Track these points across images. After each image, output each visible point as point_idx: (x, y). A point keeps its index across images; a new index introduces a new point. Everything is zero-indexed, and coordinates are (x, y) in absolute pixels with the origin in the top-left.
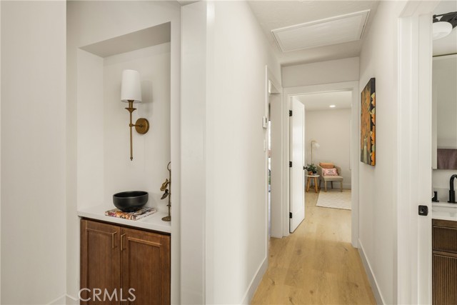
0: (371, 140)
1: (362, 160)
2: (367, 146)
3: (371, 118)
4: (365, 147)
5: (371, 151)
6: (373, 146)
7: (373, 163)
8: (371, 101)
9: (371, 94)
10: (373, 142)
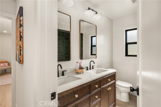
0: (20, 47)
1: (16, 60)
2: (18, 51)
3: (20, 32)
4: (18, 52)
5: (20, 54)
6: (22, 51)
7: (21, 62)
8: (20, 21)
9: (20, 17)
10: (21, 49)
